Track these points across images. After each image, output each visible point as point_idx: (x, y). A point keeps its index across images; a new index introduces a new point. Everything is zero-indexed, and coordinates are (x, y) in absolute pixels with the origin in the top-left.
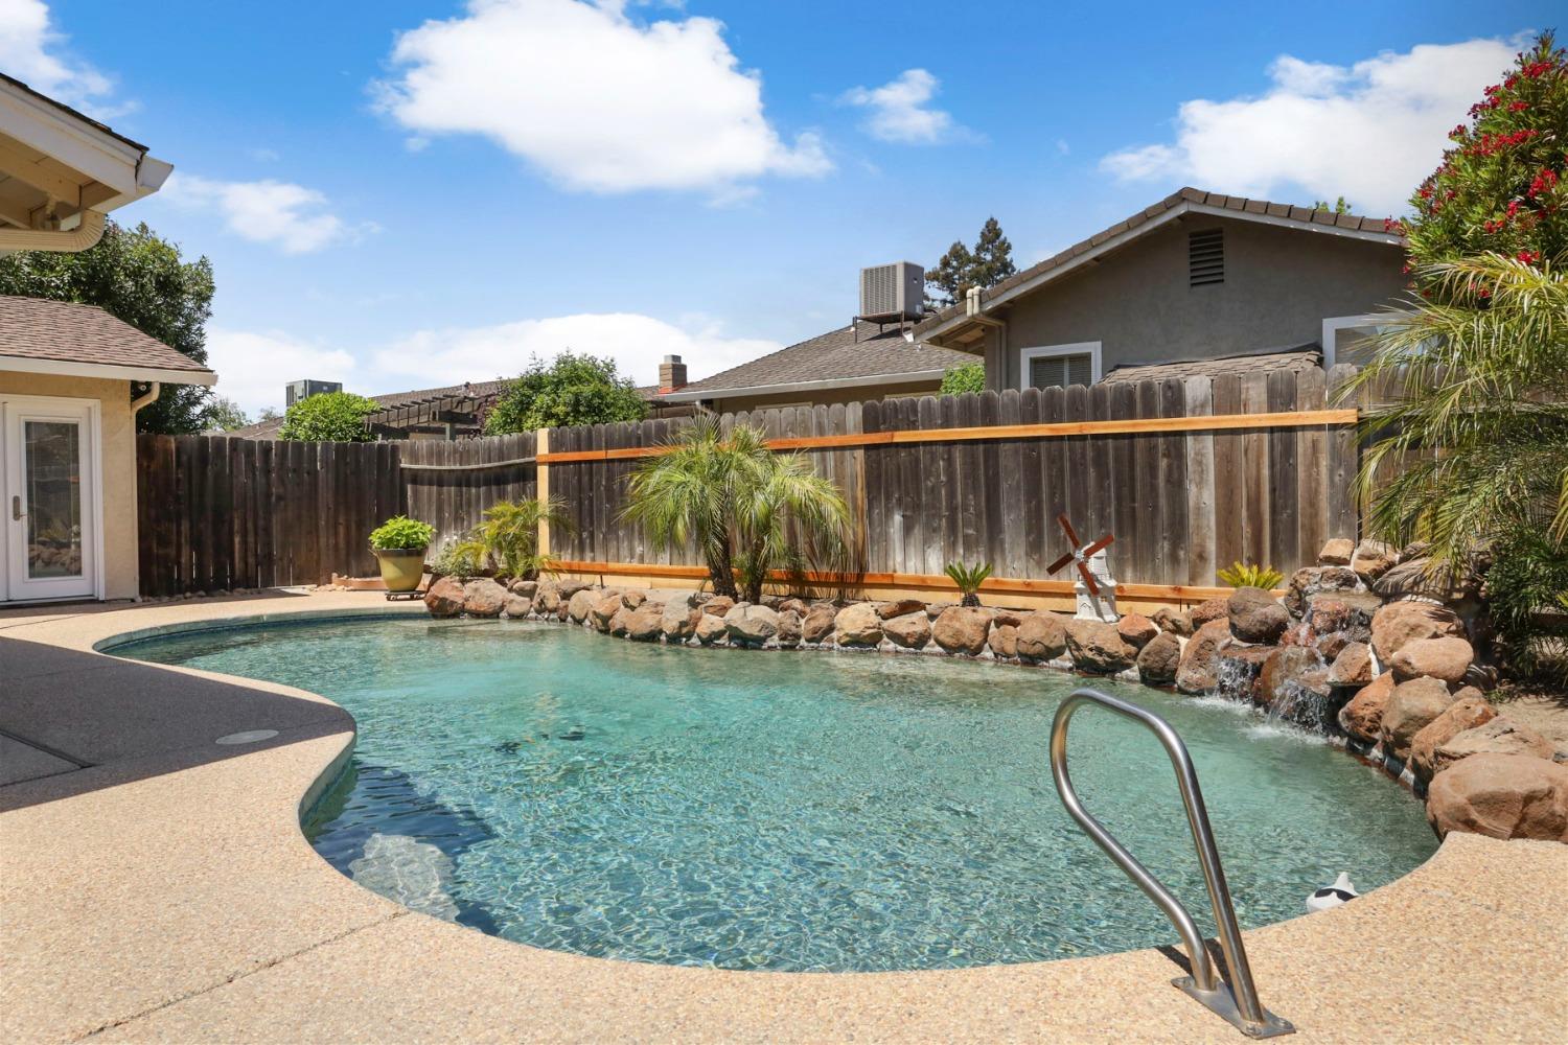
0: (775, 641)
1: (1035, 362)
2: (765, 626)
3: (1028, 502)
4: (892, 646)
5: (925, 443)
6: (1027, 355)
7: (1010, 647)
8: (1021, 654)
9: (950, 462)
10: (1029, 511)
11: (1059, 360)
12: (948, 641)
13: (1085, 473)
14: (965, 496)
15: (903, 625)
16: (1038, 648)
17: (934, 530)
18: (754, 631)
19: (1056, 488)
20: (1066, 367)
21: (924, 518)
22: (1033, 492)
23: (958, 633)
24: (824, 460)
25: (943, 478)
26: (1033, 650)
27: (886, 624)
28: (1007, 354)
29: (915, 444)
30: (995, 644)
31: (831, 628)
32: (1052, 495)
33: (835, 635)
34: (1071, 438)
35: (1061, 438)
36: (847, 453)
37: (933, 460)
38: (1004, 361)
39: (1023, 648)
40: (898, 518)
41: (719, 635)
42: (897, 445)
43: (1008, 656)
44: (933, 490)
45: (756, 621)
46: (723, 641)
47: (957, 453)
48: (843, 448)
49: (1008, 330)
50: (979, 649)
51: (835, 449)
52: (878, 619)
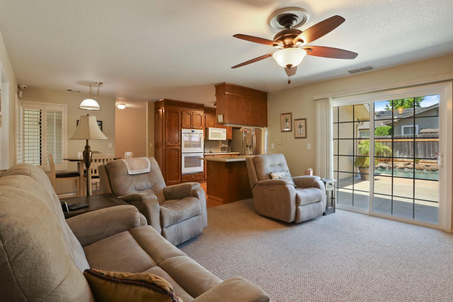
0: (387, 168)
1: (404, 128)
2: (386, 166)
3: (424, 150)
4: (407, 169)
5: (403, 141)
6: (403, 127)
7: (429, 169)
8: (432, 170)
9: (408, 144)
10: (424, 151)
11: (409, 128)
12: (418, 168)
13: (435, 146)
14: (411, 149)
15: (408, 166)
16: (436, 169)
17: (405, 153)
18: (385, 167)
19: (429, 148)
20: (410, 129)
21: (403, 152)
22: (425, 148)
23: (419, 167)
24: (383, 143)
25: (407, 146)
26: (434, 170)
27: (406, 166)
28: (399, 127)
29: (402, 142)
30: (426, 169)
31: (396, 167)
32: (428, 149)
33: (397, 167)
34: (432, 141)
35: (430, 141)
36: (388, 142)
37: (405, 144)
38: (398, 128)
39: (432, 169)
40: (398, 152)
41: (378, 167)
42: (398, 142)
43: (429, 170)
44: (405, 148)
45: (385, 165)
46: (379, 168)
47: (410, 143)
48: (387, 142)
49: (399, 123)
50: (423, 170)
51: (385, 142)
52: (404, 166)
